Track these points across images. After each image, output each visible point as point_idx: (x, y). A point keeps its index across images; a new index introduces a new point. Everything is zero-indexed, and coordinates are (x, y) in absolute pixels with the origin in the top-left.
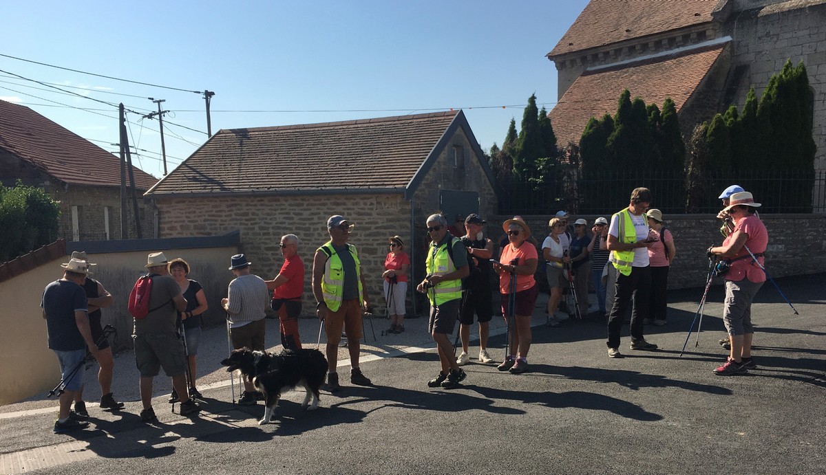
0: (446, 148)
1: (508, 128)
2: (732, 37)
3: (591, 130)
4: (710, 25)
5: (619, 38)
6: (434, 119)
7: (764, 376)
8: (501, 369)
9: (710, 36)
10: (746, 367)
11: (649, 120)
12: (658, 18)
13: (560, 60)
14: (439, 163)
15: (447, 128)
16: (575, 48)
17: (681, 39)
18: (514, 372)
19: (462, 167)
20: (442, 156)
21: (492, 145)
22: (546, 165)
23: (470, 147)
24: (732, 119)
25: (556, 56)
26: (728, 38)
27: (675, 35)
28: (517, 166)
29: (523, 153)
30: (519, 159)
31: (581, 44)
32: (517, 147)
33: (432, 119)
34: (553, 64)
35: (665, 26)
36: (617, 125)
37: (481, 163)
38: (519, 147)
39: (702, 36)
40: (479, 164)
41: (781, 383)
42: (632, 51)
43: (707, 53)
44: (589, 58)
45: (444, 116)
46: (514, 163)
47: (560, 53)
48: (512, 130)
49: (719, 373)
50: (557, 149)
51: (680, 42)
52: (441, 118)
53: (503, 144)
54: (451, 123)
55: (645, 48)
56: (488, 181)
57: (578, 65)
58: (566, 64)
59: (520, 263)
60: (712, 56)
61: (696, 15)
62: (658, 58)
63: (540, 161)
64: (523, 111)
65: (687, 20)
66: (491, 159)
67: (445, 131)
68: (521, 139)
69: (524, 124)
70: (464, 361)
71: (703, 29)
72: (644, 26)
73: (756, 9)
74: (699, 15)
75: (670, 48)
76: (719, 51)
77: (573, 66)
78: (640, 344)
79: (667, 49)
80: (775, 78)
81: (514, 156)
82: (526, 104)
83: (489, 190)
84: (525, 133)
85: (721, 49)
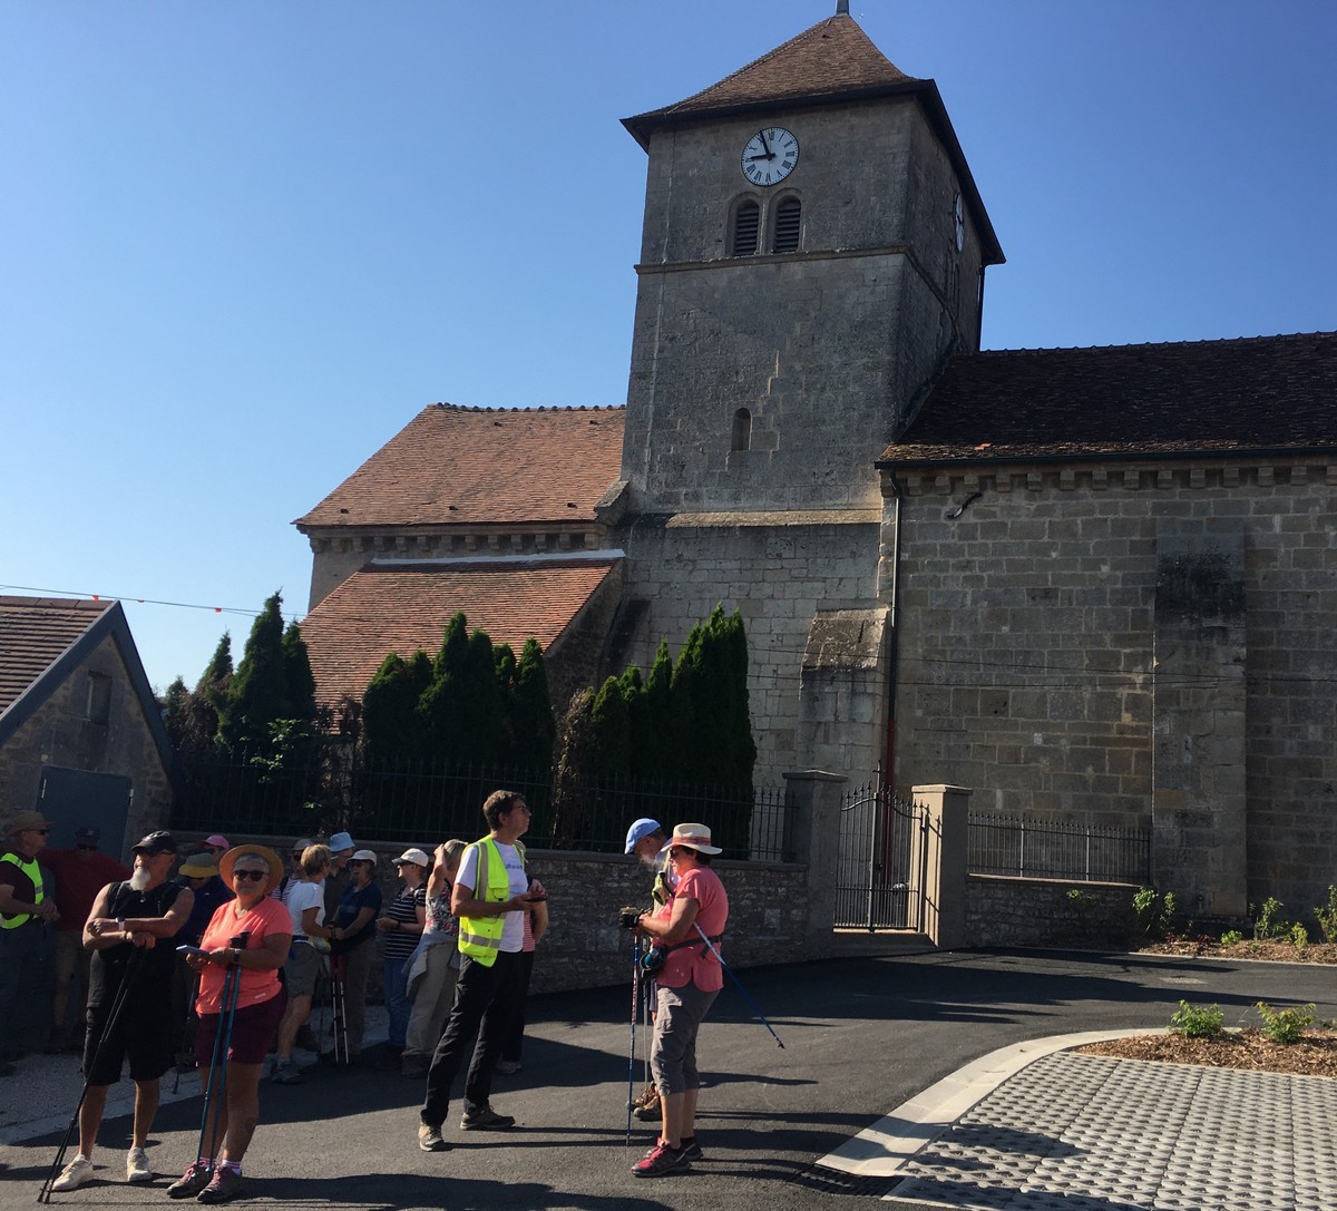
0: (72, 677)
1: (214, 651)
2: (626, 553)
3: (388, 677)
4: (591, 525)
5: (436, 518)
6: (51, 611)
7: (721, 1173)
8: (176, 1194)
9: (591, 543)
10: (689, 1157)
11: (498, 673)
12: (505, 497)
13: (321, 535)
14: (51, 706)
15: (81, 636)
16: (352, 519)
17: (543, 539)
18: (209, 1199)
19: (101, 721)
20: (61, 694)
21: (173, 681)
22: (291, 734)
23: (127, 680)
24: (633, 688)
25: (312, 527)
26: (619, 553)
27: (535, 532)
28: (225, 730)
29: (242, 706)
30: (233, 717)
31: (366, 513)
32: (230, 691)
33: (45, 611)
34: (305, 539)
35: (519, 513)
36: (439, 673)
37: (145, 715)
38: (235, 692)
39: (577, 541)
40: (142, 719)
41: (748, 1185)
42: (458, 542)
43: (586, 571)
44: (378, 541)
45: (75, 608)
46: (221, 723)
47: (321, 523)
48: (222, 657)
49: (643, 1173)
50: (315, 705)
51: (541, 544)
52: (66, 612)
53: (196, 682)
54: (91, 626)
55: (481, 543)
56: (156, 756)
57: (356, 549)
58: (333, 544)
59: (251, 943)
60: (595, 576)
61: (570, 505)
62: (503, 563)
63: (279, 724)
64: (251, 622)
65: (554, 511)
66: (166, 712)
67: (76, 641)
68: (240, 676)
69: (250, 646)
70: (78, 1178)
71: (581, 531)
72: (483, 506)
73: (663, 515)
74: (574, 506)
75: (523, 551)
76: (605, 570)
77: (344, 551)
78: (481, 1118)
79: (518, 552)
80: (699, 630)
81: (221, 709)
82: (261, 609)
83: (158, 774)
84: (252, 666)
85: (608, 568)
